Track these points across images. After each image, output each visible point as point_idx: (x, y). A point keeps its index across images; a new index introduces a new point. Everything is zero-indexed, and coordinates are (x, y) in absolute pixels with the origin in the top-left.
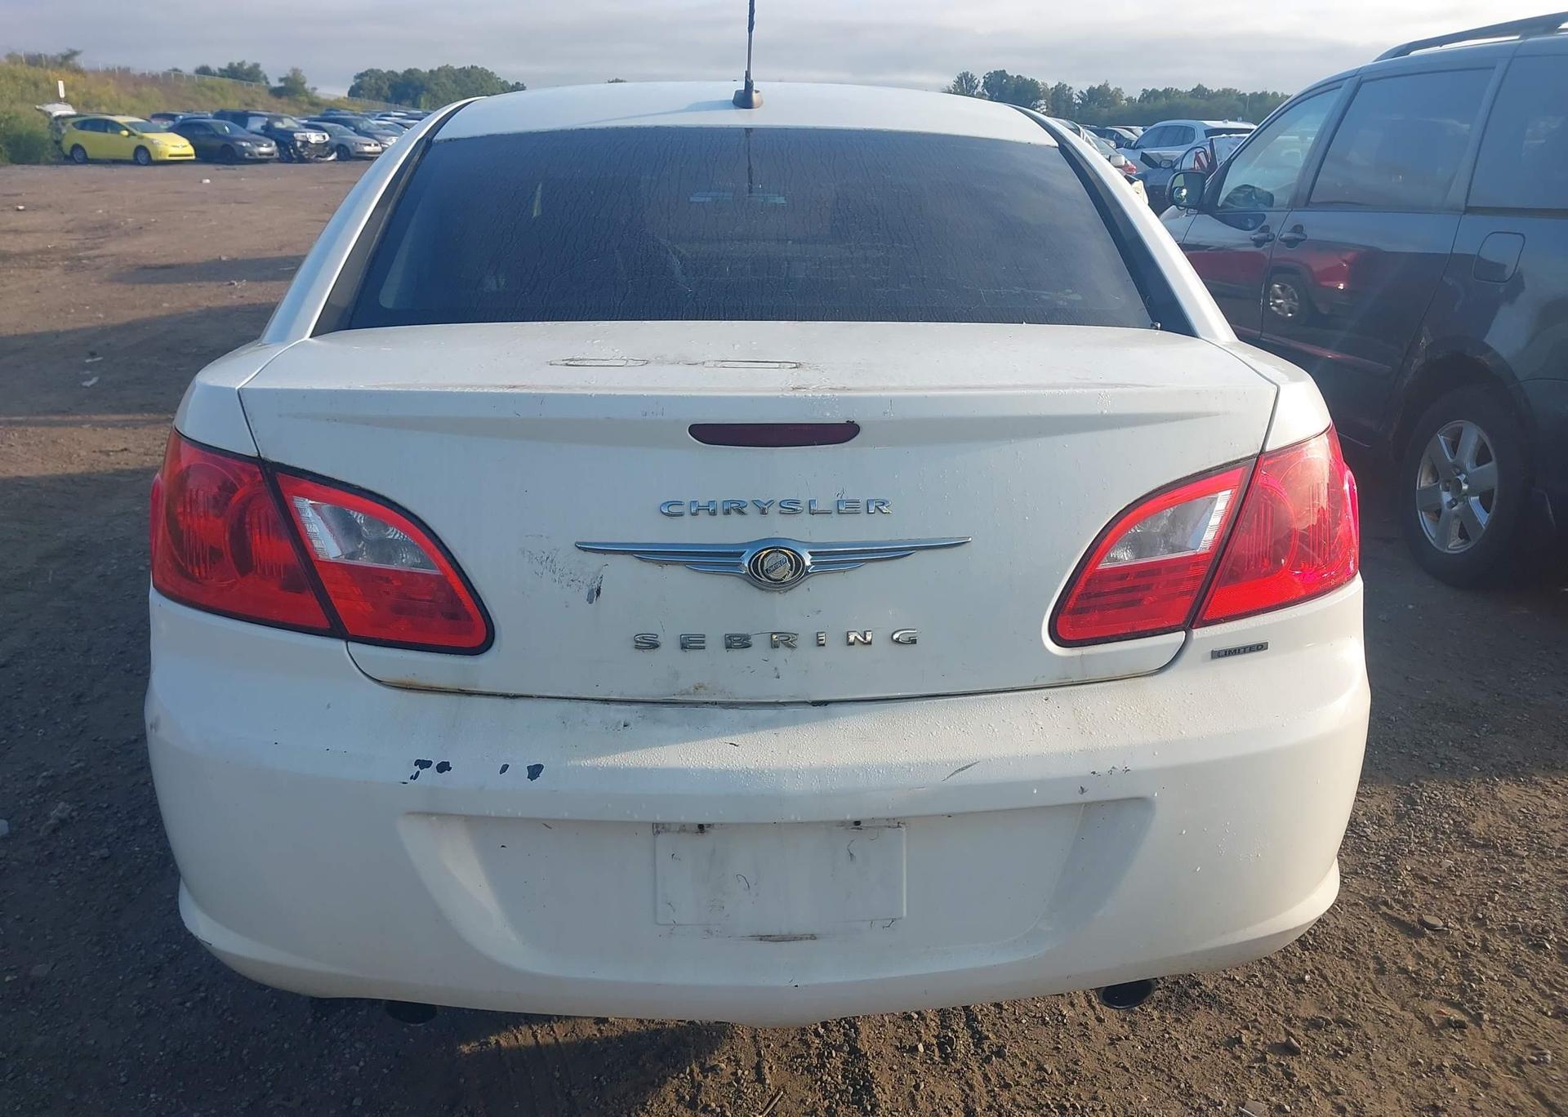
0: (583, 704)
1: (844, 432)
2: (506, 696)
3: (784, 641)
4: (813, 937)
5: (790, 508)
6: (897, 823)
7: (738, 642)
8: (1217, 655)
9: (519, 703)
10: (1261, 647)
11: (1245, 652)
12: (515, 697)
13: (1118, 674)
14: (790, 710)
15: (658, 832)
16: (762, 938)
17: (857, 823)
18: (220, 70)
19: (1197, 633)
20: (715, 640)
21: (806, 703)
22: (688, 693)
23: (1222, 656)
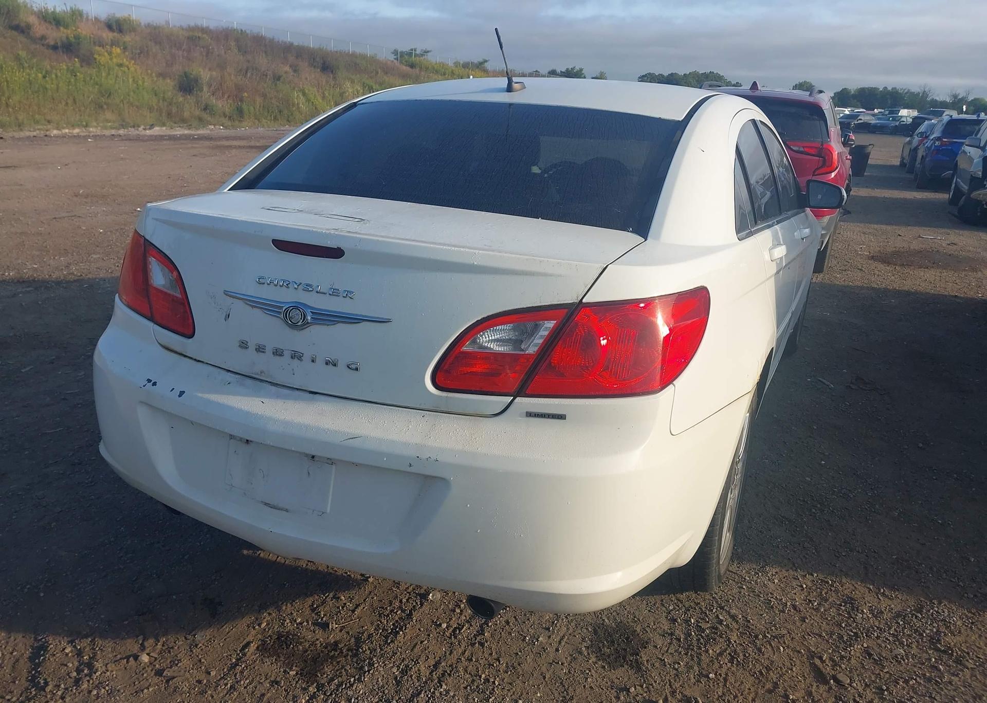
0: (219, 370)
1: (335, 253)
2: (195, 360)
3: (296, 356)
4: (287, 511)
5: (308, 288)
6: (331, 462)
7: (278, 353)
8: (530, 415)
9: (200, 363)
10: (561, 417)
11: (549, 417)
12: (199, 361)
13: (467, 412)
14: (297, 392)
15: (231, 438)
16: (266, 504)
17: (313, 457)
18: (561, 72)
19: (518, 399)
20: (269, 350)
21: (305, 391)
22: (258, 374)
23: (533, 416)
